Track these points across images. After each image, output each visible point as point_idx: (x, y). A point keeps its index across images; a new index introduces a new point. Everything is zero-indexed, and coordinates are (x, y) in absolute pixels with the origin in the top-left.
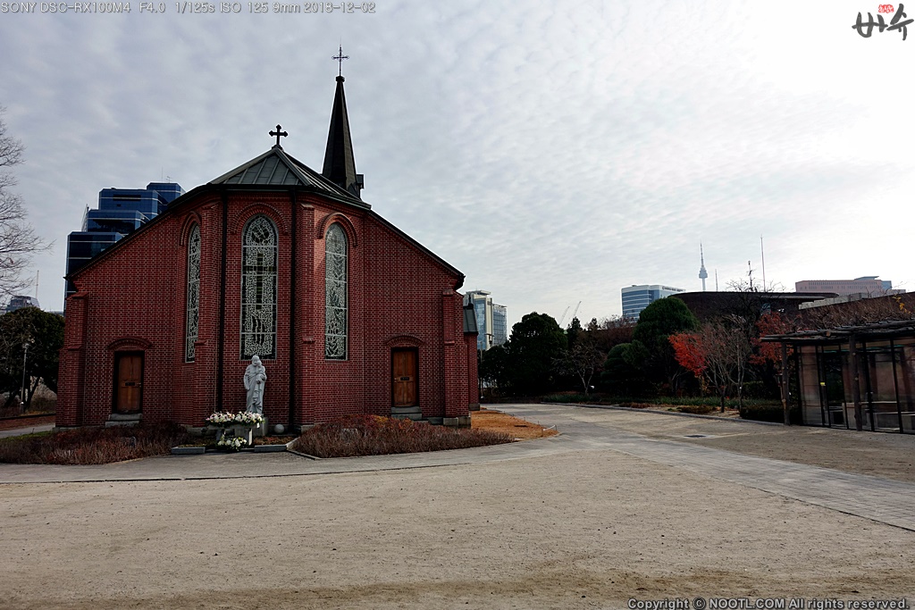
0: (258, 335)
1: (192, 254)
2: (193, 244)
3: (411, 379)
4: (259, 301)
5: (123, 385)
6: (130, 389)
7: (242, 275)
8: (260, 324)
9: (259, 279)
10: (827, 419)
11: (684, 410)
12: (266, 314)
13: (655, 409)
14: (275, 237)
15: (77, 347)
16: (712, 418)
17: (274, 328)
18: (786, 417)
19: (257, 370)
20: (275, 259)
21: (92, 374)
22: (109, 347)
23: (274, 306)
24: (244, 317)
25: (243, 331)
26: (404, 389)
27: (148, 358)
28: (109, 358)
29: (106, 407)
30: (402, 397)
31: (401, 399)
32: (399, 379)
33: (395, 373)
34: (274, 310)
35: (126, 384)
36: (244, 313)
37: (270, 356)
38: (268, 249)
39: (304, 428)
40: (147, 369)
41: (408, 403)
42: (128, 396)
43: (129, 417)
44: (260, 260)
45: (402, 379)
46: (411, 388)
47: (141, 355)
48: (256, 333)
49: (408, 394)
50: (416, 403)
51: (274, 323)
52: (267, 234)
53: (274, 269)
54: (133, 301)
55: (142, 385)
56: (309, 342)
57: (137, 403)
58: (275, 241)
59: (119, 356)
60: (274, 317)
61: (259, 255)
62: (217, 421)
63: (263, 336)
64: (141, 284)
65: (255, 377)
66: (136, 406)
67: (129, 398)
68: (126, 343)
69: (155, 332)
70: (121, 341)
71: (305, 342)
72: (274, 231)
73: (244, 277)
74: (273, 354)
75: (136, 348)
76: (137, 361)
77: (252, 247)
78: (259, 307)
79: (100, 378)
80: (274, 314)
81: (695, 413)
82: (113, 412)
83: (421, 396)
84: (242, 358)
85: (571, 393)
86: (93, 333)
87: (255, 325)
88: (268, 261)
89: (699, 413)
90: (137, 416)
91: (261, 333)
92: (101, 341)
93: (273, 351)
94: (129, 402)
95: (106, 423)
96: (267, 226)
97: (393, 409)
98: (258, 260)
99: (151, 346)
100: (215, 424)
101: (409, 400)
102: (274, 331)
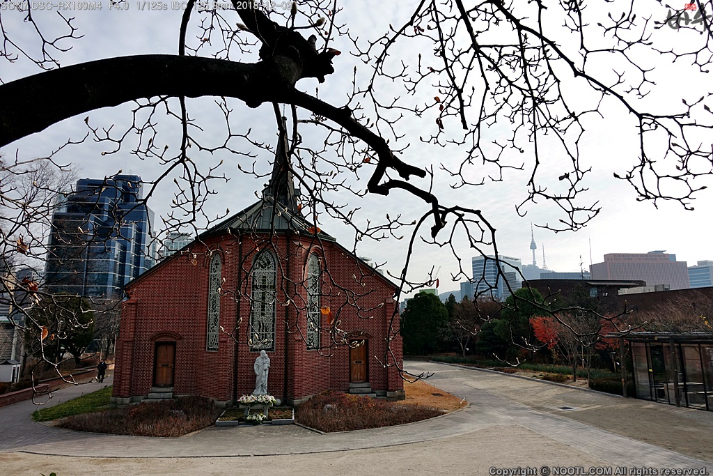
0: (263, 334)
1: (213, 273)
2: (214, 267)
3: (363, 362)
4: (263, 310)
5: (160, 366)
6: (165, 369)
7: (252, 291)
8: (263, 326)
9: (264, 294)
10: (654, 395)
11: (546, 378)
12: (267, 319)
13: (523, 374)
14: (275, 264)
15: (131, 340)
16: (568, 387)
17: (273, 329)
18: (624, 391)
19: (265, 361)
20: (274, 280)
21: (139, 358)
22: (151, 339)
23: (274, 314)
24: (252, 321)
25: (252, 331)
26: (358, 369)
27: (179, 346)
28: (151, 347)
29: (149, 382)
30: (357, 376)
31: (356, 377)
32: (354, 362)
33: (352, 358)
34: (274, 316)
35: (162, 365)
36: (253, 318)
37: (270, 349)
38: (269, 272)
39: (296, 402)
40: (178, 355)
41: (361, 379)
42: (164, 374)
43: (165, 390)
44: (264, 281)
45: (356, 362)
46: (363, 369)
47: (174, 344)
48: (261, 333)
49: (361, 373)
50: (367, 381)
51: (273, 326)
52: (269, 263)
53: (274, 287)
54: (169, 305)
55: (174, 366)
56: (299, 340)
57: (170, 379)
58: (275, 267)
59: (158, 345)
60: (274, 321)
61: (263, 277)
62: (245, 402)
63: (266, 334)
64: (175, 294)
65: (262, 365)
66: (169, 382)
67: (164, 375)
68: (163, 336)
69: (184, 328)
70: (161, 334)
71: (296, 341)
72: (274, 260)
73: (253, 293)
74: (273, 348)
75: (170, 339)
76: (170, 349)
77: (259, 272)
78: (263, 314)
79: (144, 361)
80: (274, 319)
81: (553, 381)
82: (154, 386)
83: (370, 375)
84: (251, 351)
85: (452, 355)
86: (141, 328)
87: (260, 327)
88: (269, 281)
89: (558, 381)
90: (170, 389)
91: (264, 333)
92: (146, 335)
93: (273, 345)
94: (164, 378)
95: (149, 394)
96: (269, 257)
97: (351, 385)
98: (263, 280)
99: (181, 338)
100: (244, 404)
101: (362, 377)
102: (273, 331)
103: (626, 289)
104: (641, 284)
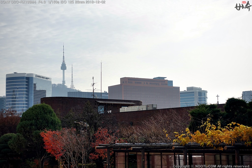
103: (126, 108)
104: (138, 103)
